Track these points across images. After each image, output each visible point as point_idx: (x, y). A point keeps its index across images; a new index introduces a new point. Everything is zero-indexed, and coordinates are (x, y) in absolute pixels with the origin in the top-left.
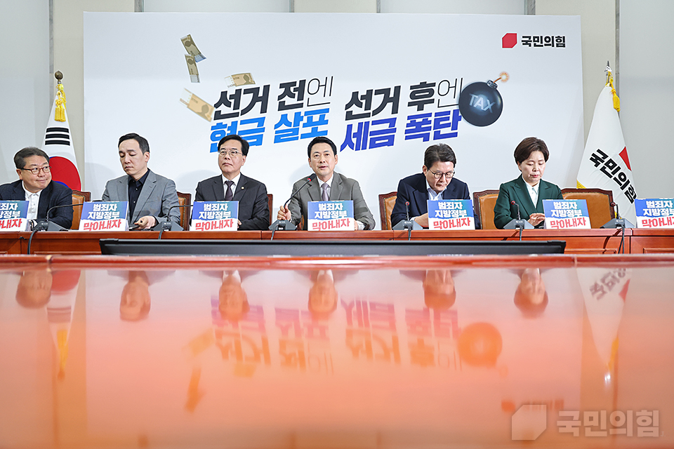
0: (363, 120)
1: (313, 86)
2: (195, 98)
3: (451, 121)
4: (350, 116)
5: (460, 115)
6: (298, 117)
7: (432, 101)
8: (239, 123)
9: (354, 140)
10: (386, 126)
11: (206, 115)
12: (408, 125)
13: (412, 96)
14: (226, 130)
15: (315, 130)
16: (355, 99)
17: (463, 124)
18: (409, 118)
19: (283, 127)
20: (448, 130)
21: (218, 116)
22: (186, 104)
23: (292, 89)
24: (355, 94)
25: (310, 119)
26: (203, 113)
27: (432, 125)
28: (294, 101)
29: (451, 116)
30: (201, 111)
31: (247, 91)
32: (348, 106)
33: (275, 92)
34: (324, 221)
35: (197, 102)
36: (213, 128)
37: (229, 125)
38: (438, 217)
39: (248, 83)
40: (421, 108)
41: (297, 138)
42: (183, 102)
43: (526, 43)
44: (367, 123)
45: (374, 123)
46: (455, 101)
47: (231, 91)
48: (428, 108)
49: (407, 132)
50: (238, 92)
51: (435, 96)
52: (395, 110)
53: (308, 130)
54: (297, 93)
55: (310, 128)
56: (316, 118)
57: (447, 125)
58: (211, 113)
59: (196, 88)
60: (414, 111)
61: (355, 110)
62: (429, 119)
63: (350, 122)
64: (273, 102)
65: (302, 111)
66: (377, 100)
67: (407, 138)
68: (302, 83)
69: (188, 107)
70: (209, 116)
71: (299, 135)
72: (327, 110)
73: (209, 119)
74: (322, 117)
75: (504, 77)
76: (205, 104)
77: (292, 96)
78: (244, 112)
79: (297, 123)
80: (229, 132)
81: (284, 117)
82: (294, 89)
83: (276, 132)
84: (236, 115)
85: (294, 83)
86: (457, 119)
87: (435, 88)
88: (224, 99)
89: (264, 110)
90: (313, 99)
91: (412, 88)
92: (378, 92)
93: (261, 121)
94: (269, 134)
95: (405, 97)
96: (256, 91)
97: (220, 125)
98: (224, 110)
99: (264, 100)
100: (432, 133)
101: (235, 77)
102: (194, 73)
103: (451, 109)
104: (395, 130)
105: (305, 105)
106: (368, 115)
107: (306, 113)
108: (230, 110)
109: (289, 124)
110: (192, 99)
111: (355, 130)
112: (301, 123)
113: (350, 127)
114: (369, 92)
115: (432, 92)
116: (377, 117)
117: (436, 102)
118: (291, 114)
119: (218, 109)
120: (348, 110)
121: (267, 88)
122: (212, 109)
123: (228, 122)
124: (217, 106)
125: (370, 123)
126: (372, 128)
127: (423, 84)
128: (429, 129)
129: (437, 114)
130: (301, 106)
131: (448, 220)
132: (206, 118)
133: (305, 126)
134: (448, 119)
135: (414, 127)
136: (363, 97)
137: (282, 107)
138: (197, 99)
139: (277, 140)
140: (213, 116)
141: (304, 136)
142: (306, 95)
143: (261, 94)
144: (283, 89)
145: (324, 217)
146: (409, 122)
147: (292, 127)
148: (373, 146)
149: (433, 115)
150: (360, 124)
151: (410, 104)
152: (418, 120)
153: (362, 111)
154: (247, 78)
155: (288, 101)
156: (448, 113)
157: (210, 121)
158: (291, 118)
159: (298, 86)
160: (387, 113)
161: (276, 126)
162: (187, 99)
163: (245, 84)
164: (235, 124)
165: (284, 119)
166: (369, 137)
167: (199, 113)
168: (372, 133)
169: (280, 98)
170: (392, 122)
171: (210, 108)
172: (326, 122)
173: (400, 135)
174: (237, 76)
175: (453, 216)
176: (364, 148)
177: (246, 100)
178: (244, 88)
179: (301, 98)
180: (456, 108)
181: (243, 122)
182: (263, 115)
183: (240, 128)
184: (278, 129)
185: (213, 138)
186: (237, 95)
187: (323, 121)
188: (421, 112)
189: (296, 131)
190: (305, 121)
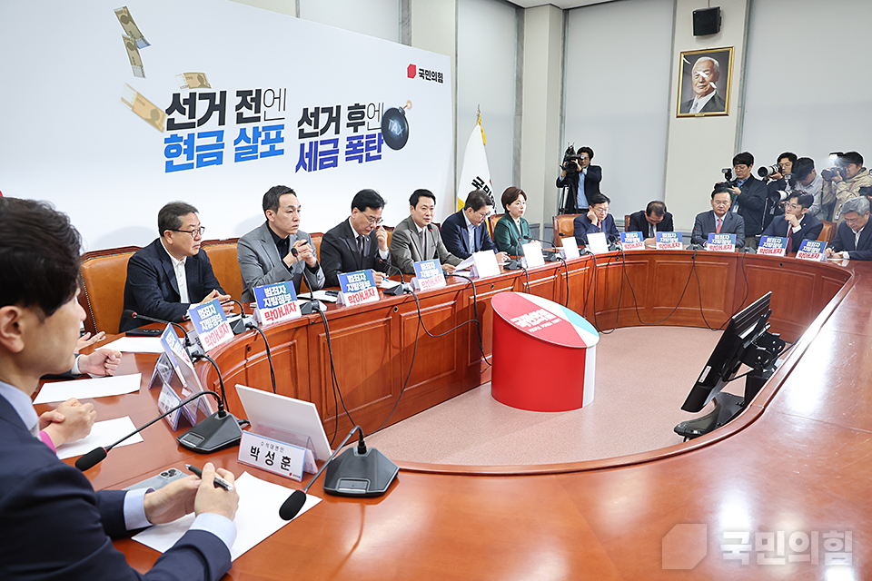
0: (313, 139)
1: (269, 98)
2: (140, 99)
3: (376, 144)
4: (302, 135)
5: (382, 138)
6: (256, 132)
7: (363, 124)
8: (196, 136)
9: (307, 160)
10: (331, 147)
11: (157, 122)
12: (347, 147)
13: (350, 117)
14: (182, 144)
15: (272, 148)
16: (305, 118)
17: (384, 146)
18: (348, 139)
19: (243, 144)
20: (375, 153)
21: (172, 125)
22: (129, 105)
23: (249, 98)
24: (305, 111)
25: (268, 135)
26: (153, 119)
27: (364, 147)
28: (252, 113)
29: (377, 139)
30: (150, 117)
31: (203, 96)
32: (300, 124)
33: (233, 101)
35: (144, 105)
36: (167, 141)
37: (185, 138)
39: (202, 86)
40: (356, 131)
41: (256, 157)
42: (126, 102)
43: (421, 75)
44: (316, 144)
45: (322, 143)
46: (379, 125)
47: (185, 95)
48: (362, 131)
49: (347, 153)
50: (193, 95)
51: (366, 119)
52: (337, 132)
53: (266, 148)
54: (253, 104)
55: (269, 145)
56: (273, 134)
57: (374, 148)
58: (162, 121)
59: (142, 86)
60: (350, 132)
61: (306, 128)
62: (362, 141)
63: (302, 141)
64: (231, 114)
65: (260, 125)
66: (324, 118)
67: (347, 159)
68: (259, 91)
69: (133, 110)
70: (160, 125)
71: (259, 154)
72: (282, 127)
73: (161, 128)
74: (278, 134)
75: (409, 105)
76: (154, 108)
77: (249, 107)
78: (201, 122)
80: (186, 147)
81: (243, 131)
82: (251, 99)
83: (237, 149)
84: (192, 125)
85: (250, 93)
86: (380, 143)
87: (365, 110)
88: (176, 105)
89: (222, 122)
90: (270, 112)
91: (349, 108)
93: (220, 135)
94: (229, 151)
95: (344, 120)
96: (211, 97)
97: (174, 138)
98: (179, 118)
99: (222, 109)
100: (364, 154)
101: (188, 76)
102: (136, 62)
103: (377, 132)
104: (338, 151)
105: (262, 119)
106: (317, 134)
107: (264, 129)
108: (185, 119)
109: (248, 140)
110: (137, 99)
111: (307, 150)
112: (260, 140)
113: (302, 146)
114: (317, 110)
115: (363, 115)
116: (324, 137)
117: (366, 124)
118: (249, 127)
119: (171, 117)
120: (301, 128)
121: (223, 94)
122: (164, 116)
123: (183, 133)
124: (169, 111)
125: (319, 143)
126: (321, 148)
127: (357, 106)
128: (362, 151)
129: (368, 137)
130: (258, 119)
132: (157, 127)
133: (263, 143)
134: (374, 142)
135: (352, 149)
136: (312, 115)
137: (240, 119)
138: (143, 101)
139: (238, 158)
140: (165, 125)
141: (263, 155)
142: (263, 107)
143: (217, 101)
144: (241, 98)
146: (348, 143)
147: (251, 144)
148: (322, 167)
149: (365, 137)
150: (311, 143)
151: (348, 125)
153: (312, 129)
154: (202, 79)
155: (247, 113)
156: (374, 136)
157: (162, 131)
158: (250, 134)
159: (254, 96)
160: (330, 134)
161: (236, 142)
162: (131, 99)
163: (200, 87)
164: (191, 136)
165: (243, 134)
166: (319, 158)
167: (147, 120)
168: (322, 154)
169: (238, 108)
170: (335, 142)
171: (161, 114)
172: (282, 140)
173: (341, 156)
174: (190, 75)
176: (315, 169)
177: (202, 107)
178: (199, 91)
179: (258, 111)
180: (380, 131)
181: (200, 135)
182: (221, 128)
183: (198, 142)
184: (238, 146)
185: (167, 153)
186: (191, 100)
187: (280, 139)
188: (356, 134)
189: (255, 149)
190: (263, 137)
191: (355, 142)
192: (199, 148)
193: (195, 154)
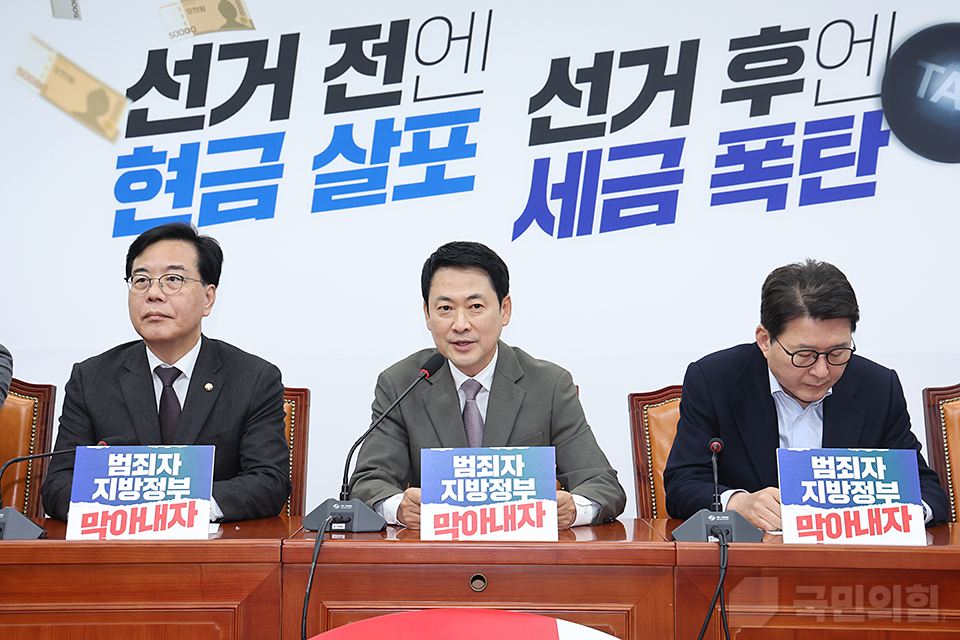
0: (584, 145)
1: (433, 40)
2: (64, 69)
3: (855, 146)
4: (542, 132)
5: (884, 127)
6: (385, 135)
7: (797, 86)
8: (204, 149)
9: (555, 207)
10: (652, 164)
12: (721, 161)
13: (736, 70)
14: (162, 168)
15: (435, 173)
16: (559, 82)
17: (894, 156)
18: (725, 138)
19: (340, 164)
20: (846, 176)
21: (138, 124)
22: (37, 83)
23: (368, 46)
24: (560, 66)
25: (421, 141)
26: (92, 111)
27: (796, 160)
28: (374, 85)
29: (856, 131)
30: (83, 108)
31: (230, 51)
32: (537, 102)
33: (317, 58)
34: (470, 508)
35: (71, 80)
36: (123, 162)
37: (174, 153)
38: (811, 502)
39: (232, 26)
40: (760, 108)
41: (381, 199)
42: (29, 77)
44: (595, 156)
45: (617, 153)
46: (872, 84)
47: (180, 52)
48: (782, 109)
49: (717, 181)
50: (203, 51)
51: (808, 72)
52: (681, 115)
53: (417, 174)
54: (382, 60)
55: (423, 167)
56: (440, 137)
57: (844, 161)
58: (115, 117)
59: (70, 38)
60: (739, 115)
61: (560, 114)
62: (787, 141)
63: (543, 151)
64: (309, 88)
65: (398, 114)
66: (626, 85)
67: (717, 200)
68: (399, 28)
69: (42, 95)
70: (109, 125)
71: (389, 190)
72: (473, 115)
73: (110, 133)
74: (458, 136)
76: (95, 87)
77: (368, 69)
78: (221, 114)
79: (381, 150)
80: (173, 175)
81: (343, 135)
82: (374, 49)
83: (320, 179)
84: (196, 123)
85: (373, 31)
86: (873, 141)
87: (808, 46)
88: (156, 74)
89: (281, 110)
90: (433, 78)
91: (735, 44)
92: (630, 59)
93: (271, 145)
94: (296, 185)
95: (712, 75)
96: (256, 50)
97: (144, 155)
98: (158, 106)
99: (283, 80)
100: (794, 184)
101: (194, 7)
103: (858, 111)
104: (678, 177)
105: (407, 97)
106: (597, 130)
107: (411, 123)
108: (177, 109)
109: (356, 155)
110: (57, 69)
111: (557, 175)
112: (395, 153)
113: (541, 167)
114: (604, 60)
115: (796, 59)
116: (626, 136)
117: (809, 87)
118: (363, 125)
119: (139, 104)
120: (540, 114)
121: (290, 43)
122: (120, 105)
123: (170, 144)
124: (135, 93)
125: (605, 155)
126: (609, 170)
127: (770, 34)
128: (786, 171)
129: (811, 127)
130: (394, 99)
131: (840, 512)
132: (100, 130)
133: (406, 160)
134: (846, 140)
135: (740, 168)
136: (583, 76)
137: (337, 101)
138: (71, 72)
139: (322, 202)
140: (122, 124)
141: (402, 192)
142: (410, 66)
143: (271, 61)
144: (342, 46)
145: (470, 497)
146: (724, 150)
147: (367, 165)
148: (612, 222)
149: (800, 129)
150: (574, 159)
151: (728, 96)
152: (752, 146)
153: (578, 116)
154: (231, 11)
155: (356, 83)
156: (848, 122)
157: (113, 140)
158: (364, 138)
159: (385, 37)
160: (655, 123)
161: (320, 160)
162: (42, 69)
163: (224, 29)
164: (190, 152)
165: (343, 140)
166: (601, 198)
167: (77, 115)
168: (611, 185)
169: (332, 72)
170: (671, 150)
171: (113, 100)
172: (470, 151)
173: (694, 191)
174: (199, 5)
175: (856, 499)
176: (584, 229)
177: (226, 78)
178: (220, 39)
179: (394, 74)
180: (873, 105)
181: (216, 147)
182: (278, 126)
183: (207, 163)
184: (324, 170)
185: (122, 191)
186: (198, 65)
187: (461, 148)
188: (761, 121)
189: (378, 178)
190: (407, 143)
191: (757, 145)
192: (210, 179)
193: (198, 192)
